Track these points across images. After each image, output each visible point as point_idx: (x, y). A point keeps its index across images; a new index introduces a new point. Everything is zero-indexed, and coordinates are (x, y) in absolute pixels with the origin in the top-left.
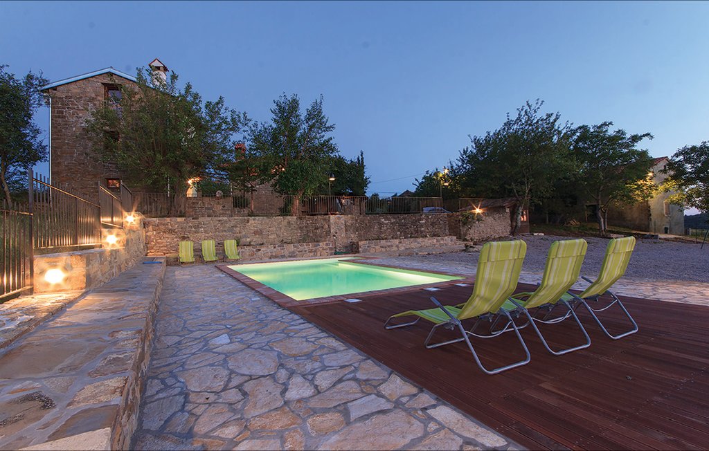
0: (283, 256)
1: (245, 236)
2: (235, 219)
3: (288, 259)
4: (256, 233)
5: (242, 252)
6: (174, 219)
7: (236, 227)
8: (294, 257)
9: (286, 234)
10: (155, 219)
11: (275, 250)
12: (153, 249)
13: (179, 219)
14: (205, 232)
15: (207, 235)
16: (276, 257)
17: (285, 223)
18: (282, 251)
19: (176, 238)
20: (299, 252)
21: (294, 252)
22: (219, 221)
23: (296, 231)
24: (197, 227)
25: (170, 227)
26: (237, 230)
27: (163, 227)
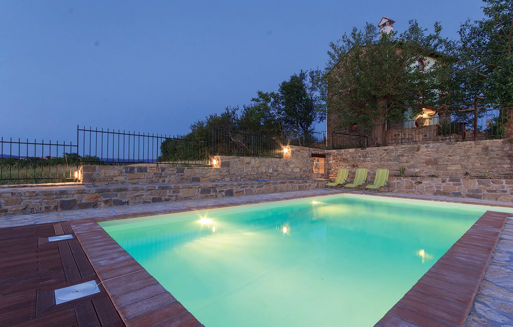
0: (458, 195)
1: (413, 166)
2: (402, 148)
3: (467, 199)
4: (428, 162)
5: (398, 183)
6: (347, 150)
7: (403, 156)
8: (479, 197)
9: (477, 164)
10: (334, 151)
11: (444, 184)
12: (332, 174)
13: (351, 150)
14: (372, 161)
15: (373, 164)
16: (445, 193)
17: (479, 148)
18: (457, 187)
19: (348, 166)
20: (489, 191)
21: (478, 191)
22: (385, 150)
23: (498, 161)
24: (365, 156)
25: (345, 157)
26: (404, 159)
27: (339, 157)
